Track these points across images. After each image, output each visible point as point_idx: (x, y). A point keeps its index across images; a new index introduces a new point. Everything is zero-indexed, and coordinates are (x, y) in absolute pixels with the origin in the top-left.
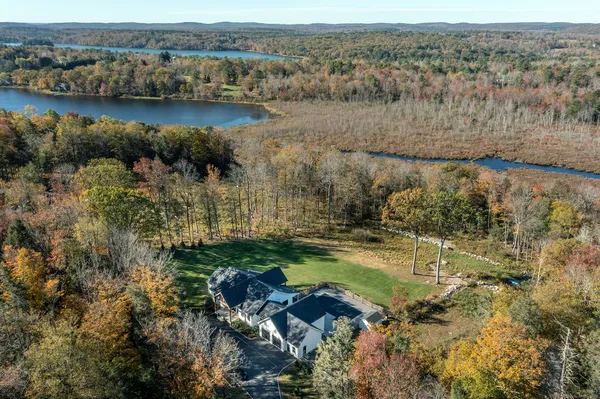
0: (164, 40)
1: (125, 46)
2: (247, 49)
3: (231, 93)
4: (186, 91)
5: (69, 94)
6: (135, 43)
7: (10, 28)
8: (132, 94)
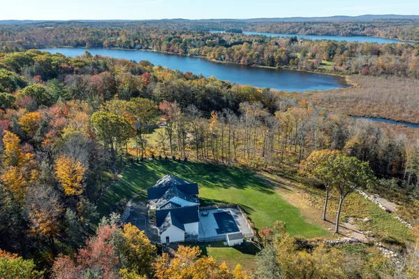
0: (310, 28)
1: (285, 33)
2: (372, 35)
3: (324, 67)
4: (294, 64)
5: (224, 62)
6: (291, 31)
7: (224, 22)
8: (259, 64)
